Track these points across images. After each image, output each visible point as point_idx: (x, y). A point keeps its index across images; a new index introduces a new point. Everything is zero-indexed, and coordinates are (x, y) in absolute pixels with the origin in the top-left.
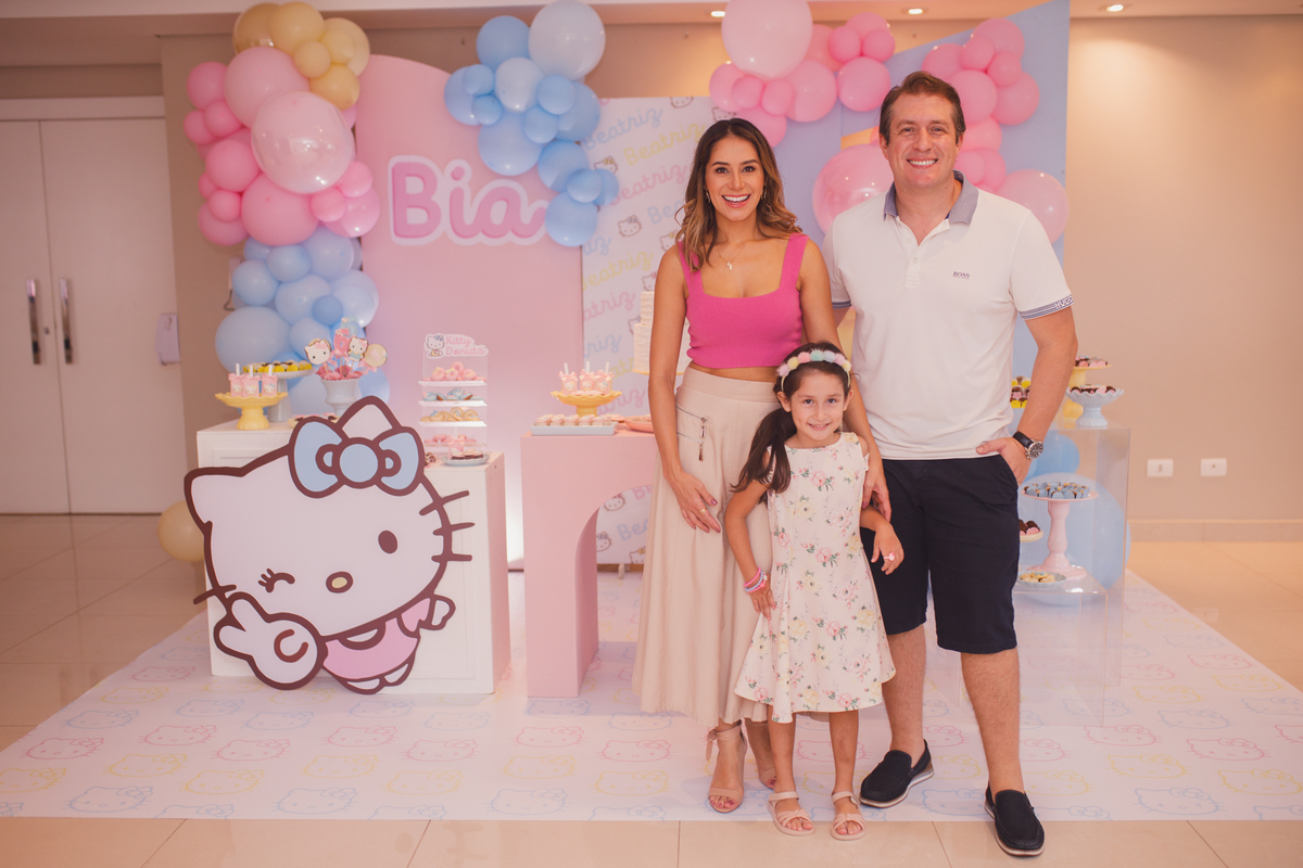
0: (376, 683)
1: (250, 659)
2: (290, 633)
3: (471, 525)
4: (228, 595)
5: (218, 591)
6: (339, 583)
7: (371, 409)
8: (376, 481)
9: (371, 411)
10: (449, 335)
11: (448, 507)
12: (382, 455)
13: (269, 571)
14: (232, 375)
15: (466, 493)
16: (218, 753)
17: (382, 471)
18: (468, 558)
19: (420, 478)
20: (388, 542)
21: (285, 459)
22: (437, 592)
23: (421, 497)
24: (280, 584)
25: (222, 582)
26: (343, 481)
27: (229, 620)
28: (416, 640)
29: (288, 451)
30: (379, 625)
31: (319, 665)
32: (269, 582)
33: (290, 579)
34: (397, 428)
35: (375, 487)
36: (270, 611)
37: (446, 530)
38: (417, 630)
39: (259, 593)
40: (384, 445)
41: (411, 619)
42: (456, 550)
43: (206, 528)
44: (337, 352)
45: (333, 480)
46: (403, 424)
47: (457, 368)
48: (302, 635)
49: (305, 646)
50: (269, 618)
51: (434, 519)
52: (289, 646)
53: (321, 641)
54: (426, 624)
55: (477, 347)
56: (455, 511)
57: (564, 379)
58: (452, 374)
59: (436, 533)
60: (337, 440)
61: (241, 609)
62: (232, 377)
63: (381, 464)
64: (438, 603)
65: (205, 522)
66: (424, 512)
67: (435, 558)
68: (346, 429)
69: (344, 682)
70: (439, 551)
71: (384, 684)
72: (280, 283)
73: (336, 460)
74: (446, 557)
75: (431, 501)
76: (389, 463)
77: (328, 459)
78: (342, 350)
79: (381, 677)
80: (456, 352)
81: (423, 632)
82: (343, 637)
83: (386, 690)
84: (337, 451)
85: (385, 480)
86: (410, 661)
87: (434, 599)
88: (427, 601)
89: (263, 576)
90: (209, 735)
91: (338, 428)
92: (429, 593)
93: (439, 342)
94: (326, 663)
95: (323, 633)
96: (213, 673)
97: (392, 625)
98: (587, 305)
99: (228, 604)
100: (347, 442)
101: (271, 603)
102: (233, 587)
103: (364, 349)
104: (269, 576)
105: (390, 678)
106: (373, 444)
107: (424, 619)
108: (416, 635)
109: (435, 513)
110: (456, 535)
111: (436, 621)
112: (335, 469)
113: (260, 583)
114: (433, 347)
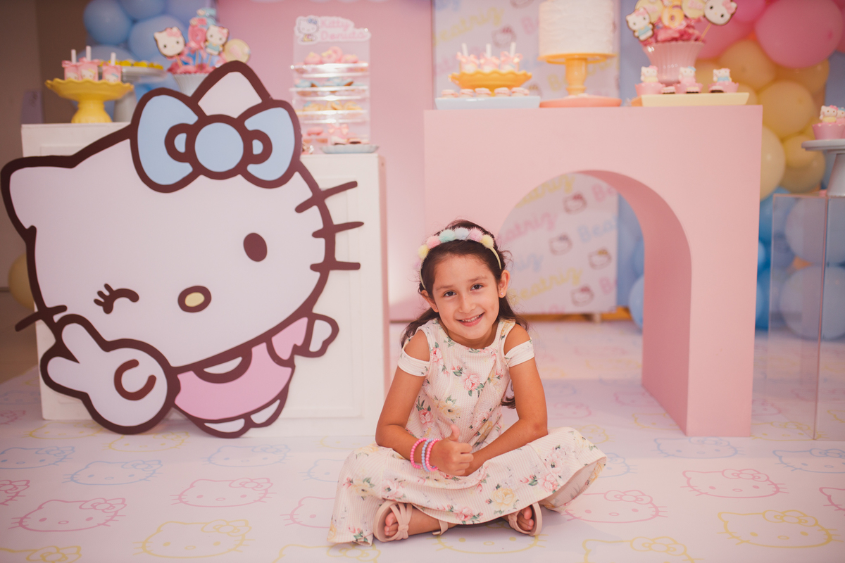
0: (239, 424)
1: (84, 398)
2: (133, 364)
3: (359, 224)
4: (57, 318)
5: (46, 314)
6: (195, 299)
7: (235, 78)
8: (240, 169)
9: (235, 80)
10: (324, 18)
11: (330, 202)
12: (248, 137)
13: (107, 287)
14: (67, 62)
15: (353, 185)
16: (22, 519)
17: (249, 157)
18: (356, 266)
19: (296, 166)
20: (255, 247)
21: (127, 143)
22: (317, 309)
23: (297, 189)
24: (121, 303)
25: (50, 303)
26: (199, 170)
27: (60, 350)
28: (289, 370)
29: (130, 133)
30: (244, 352)
31: (170, 404)
32: (107, 300)
33: (133, 297)
34: (268, 102)
35: (239, 178)
36: (108, 337)
37: (329, 232)
38: (291, 358)
39: (95, 315)
40: (250, 124)
41: (284, 345)
42: (340, 256)
43: (29, 235)
44: (193, 45)
45: (186, 169)
46: (275, 96)
47: (335, 52)
48: (148, 366)
49: (152, 381)
50: (107, 346)
51: (313, 218)
52: (133, 381)
53: (172, 374)
54: (302, 350)
55: (358, 31)
56: (339, 209)
57: (464, 60)
58: (329, 56)
59: (316, 235)
60: (191, 118)
61: (74, 336)
62: (66, 64)
63: (248, 148)
64: (318, 324)
65: (27, 226)
66: (301, 208)
67: (314, 267)
68: (202, 103)
69: (200, 425)
70: (320, 259)
71: (250, 424)
72: (134, 21)
73: (190, 143)
74: (328, 265)
75: (308, 194)
76: (257, 147)
77: (180, 142)
78: (198, 42)
79: (247, 416)
80: (332, 36)
81: (299, 360)
82: (198, 368)
83: (252, 432)
84: (192, 132)
85: (252, 168)
86: (283, 396)
87: (313, 318)
88: (303, 322)
89: (100, 293)
90: (18, 493)
91: (192, 102)
92: (306, 311)
93: (311, 26)
94: (179, 401)
95: (174, 362)
96: (45, 416)
97: (260, 351)
98: (439, 60)
99: (57, 329)
100: (204, 120)
101: (110, 327)
102: (63, 308)
103: (224, 40)
104: (107, 293)
105: (257, 418)
106: (237, 123)
107: (299, 343)
108: (290, 363)
109: (314, 210)
110: (340, 238)
111: (315, 346)
112: (189, 156)
113: (97, 302)
114: (306, 32)
